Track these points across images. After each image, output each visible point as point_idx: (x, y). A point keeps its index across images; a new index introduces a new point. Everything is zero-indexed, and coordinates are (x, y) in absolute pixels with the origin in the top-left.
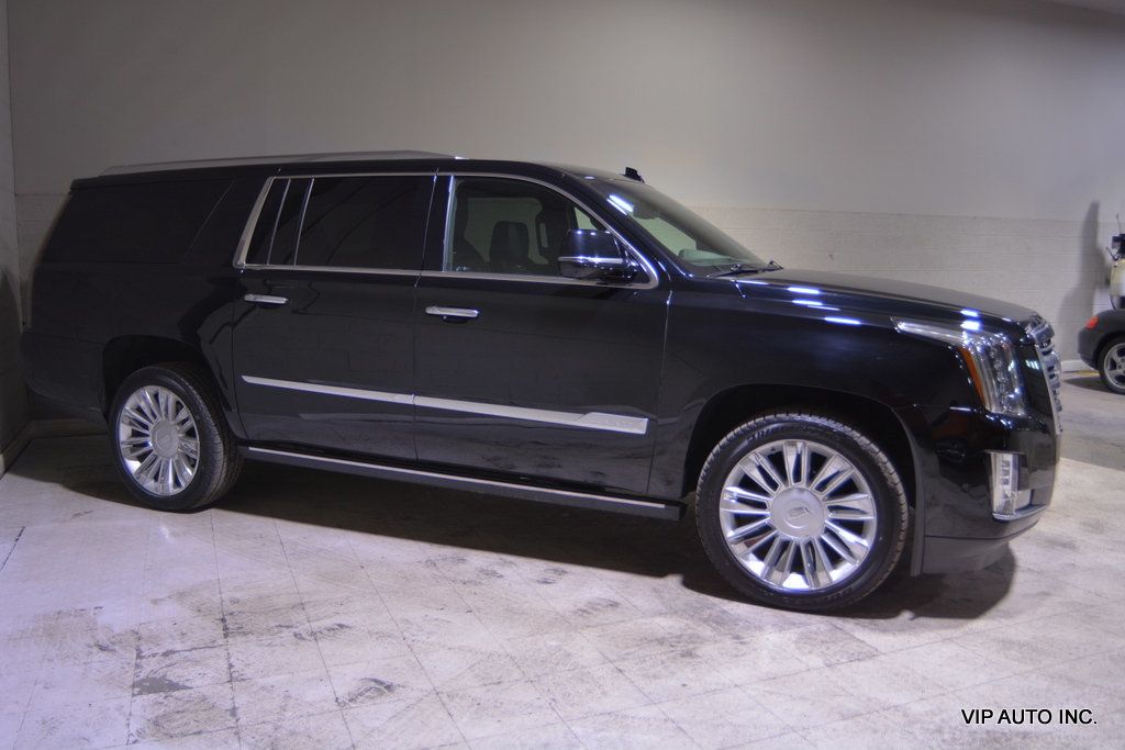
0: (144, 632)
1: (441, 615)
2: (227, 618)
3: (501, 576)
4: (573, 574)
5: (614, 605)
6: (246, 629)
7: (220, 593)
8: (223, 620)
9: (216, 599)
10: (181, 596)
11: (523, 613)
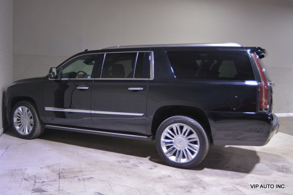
0: (37, 176)
1: (120, 176)
2: (60, 173)
3: (139, 167)
4: (159, 167)
5: (170, 176)
6: (65, 177)
7: (59, 167)
8: (59, 174)
9: (58, 168)
10: (48, 167)
11: (143, 177)
